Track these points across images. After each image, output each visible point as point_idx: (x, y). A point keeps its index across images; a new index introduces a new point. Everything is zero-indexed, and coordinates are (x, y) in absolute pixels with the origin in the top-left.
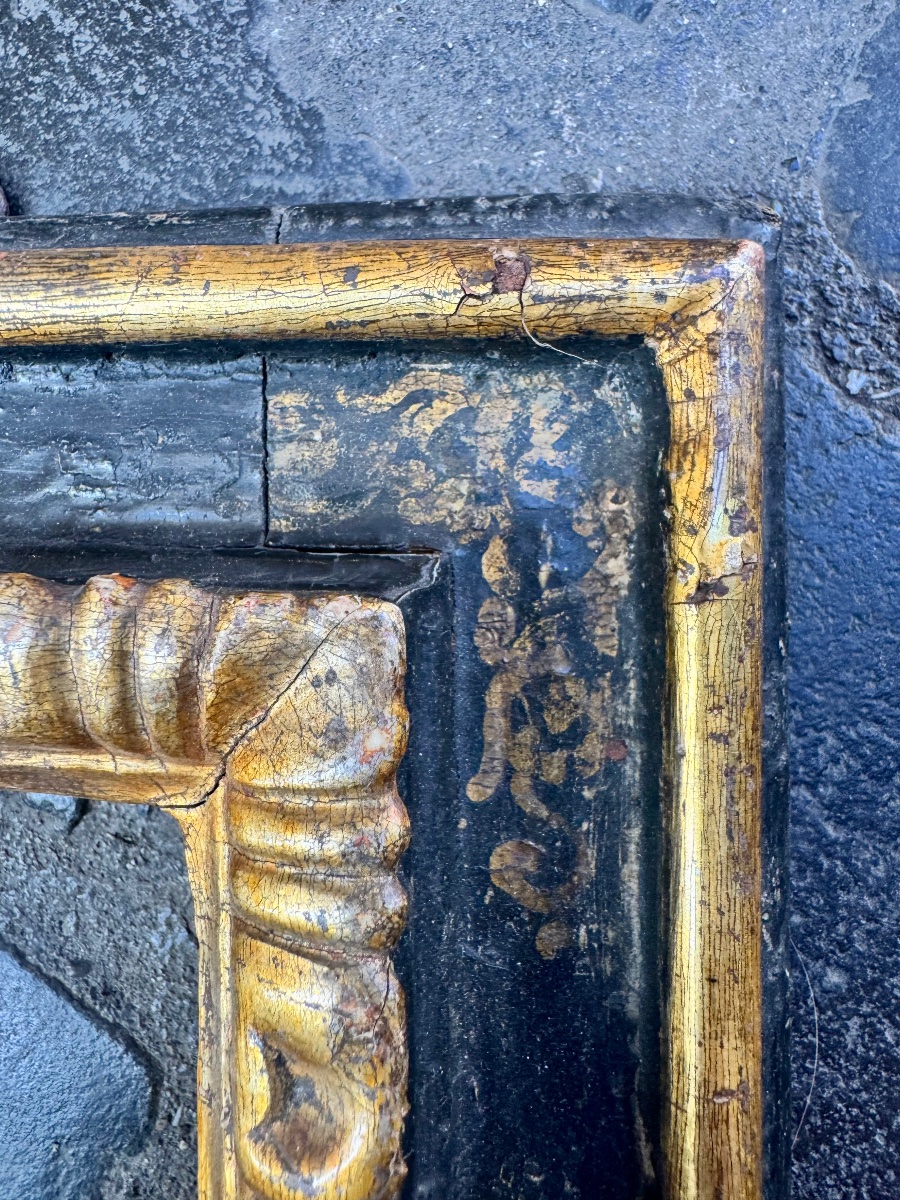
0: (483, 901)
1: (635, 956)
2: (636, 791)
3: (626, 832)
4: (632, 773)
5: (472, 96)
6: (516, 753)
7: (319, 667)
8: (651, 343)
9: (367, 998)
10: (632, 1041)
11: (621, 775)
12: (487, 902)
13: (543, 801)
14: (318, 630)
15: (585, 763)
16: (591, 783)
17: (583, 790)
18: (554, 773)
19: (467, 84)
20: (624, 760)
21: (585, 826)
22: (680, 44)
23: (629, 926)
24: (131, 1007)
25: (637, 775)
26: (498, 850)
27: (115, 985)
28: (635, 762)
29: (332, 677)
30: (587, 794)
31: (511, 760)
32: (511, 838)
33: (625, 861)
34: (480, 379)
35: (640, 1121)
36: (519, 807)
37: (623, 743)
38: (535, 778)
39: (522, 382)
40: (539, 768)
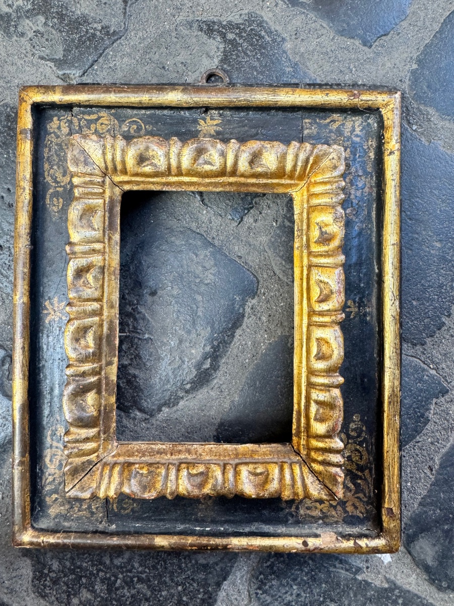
1: (374, 230)
2: (375, 198)
3: (373, 206)
4: (374, 195)
5: (333, 63)
6: (352, 190)
7: (331, 157)
8: (381, 109)
10: (374, 246)
11: (372, 195)
13: (357, 200)
14: (332, 150)
15: (365, 193)
16: (366, 196)
17: (364, 198)
18: (359, 194)
19: (332, 60)
20: (372, 192)
21: (365, 204)
22: (378, 54)
23: (373, 224)
24: (251, 266)
26: (348, 209)
27: (247, 261)
28: (375, 192)
29: (333, 158)
32: (350, 207)
33: (372, 212)
34: (345, 118)
35: (375, 262)
36: (352, 201)
37: (372, 189)
39: (354, 119)
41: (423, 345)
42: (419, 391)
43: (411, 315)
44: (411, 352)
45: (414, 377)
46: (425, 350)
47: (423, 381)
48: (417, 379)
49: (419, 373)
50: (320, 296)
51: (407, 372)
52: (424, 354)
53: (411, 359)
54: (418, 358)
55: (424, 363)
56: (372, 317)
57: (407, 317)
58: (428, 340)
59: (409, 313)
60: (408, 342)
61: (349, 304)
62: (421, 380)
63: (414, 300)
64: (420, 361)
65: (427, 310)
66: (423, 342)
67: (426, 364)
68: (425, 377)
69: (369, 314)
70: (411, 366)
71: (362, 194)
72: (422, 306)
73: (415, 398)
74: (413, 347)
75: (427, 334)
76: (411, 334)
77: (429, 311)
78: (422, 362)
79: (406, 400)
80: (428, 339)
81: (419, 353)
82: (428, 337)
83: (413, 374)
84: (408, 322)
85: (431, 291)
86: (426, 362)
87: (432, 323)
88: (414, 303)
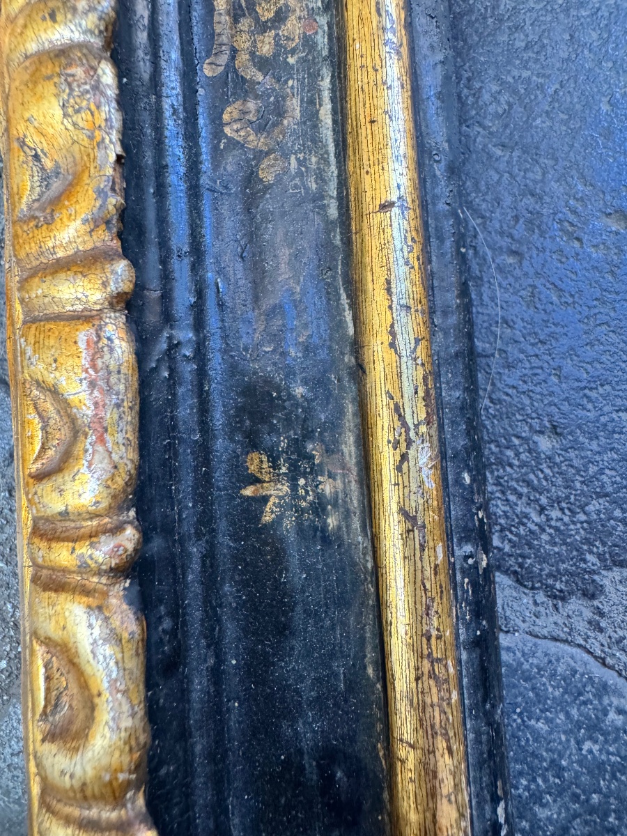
0: (219, 146)
1: (332, 172)
2: (325, 53)
3: (321, 83)
4: (322, 41)
6: (238, 38)
9: (84, 61)
10: (334, 236)
11: (315, 43)
12: (222, 147)
13: (260, 70)
15: (288, 39)
16: (293, 51)
17: (287, 57)
18: (266, 47)
20: (316, 33)
21: (290, 83)
23: (327, 152)
25: (326, 40)
26: (229, 109)
28: (324, 32)
30: (291, 60)
31: (235, 44)
32: (237, 100)
33: (321, 105)
35: (344, 296)
36: (242, 77)
37: (315, 20)
38: (252, 54)
40: (255, 47)
41: (593, 597)
42: (590, 772)
43: (535, 489)
44: (549, 622)
45: (568, 715)
46: (602, 614)
47: (605, 734)
48: (579, 725)
49: (585, 703)
50: (44, 448)
51: (540, 698)
52: (601, 630)
53: (554, 647)
54: (579, 646)
55: (604, 664)
56: (347, 515)
57: (520, 496)
58: (609, 579)
59: (529, 484)
60: (533, 588)
61: (253, 468)
62: (594, 728)
63: (541, 432)
64: (586, 657)
65: (592, 469)
66: (591, 588)
67: (612, 668)
68: (612, 715)
69: (335, 505)
70: (553, 675)
71: (277, 44)
72: (572, 454)
73: (575, 798)
74: (556, 607)
75: (600, 557)
76: (542, 559)
77: (601, 472)
78: (596, 658)
79: (543, 806)
80: (610, 574)
81: (582, 626)
82: (608, 569)
83: (562, 705)
84: (526, 516)
85: (604, 397)
86: (609, 661)
87: (618, 513)
88: (545, 444)
